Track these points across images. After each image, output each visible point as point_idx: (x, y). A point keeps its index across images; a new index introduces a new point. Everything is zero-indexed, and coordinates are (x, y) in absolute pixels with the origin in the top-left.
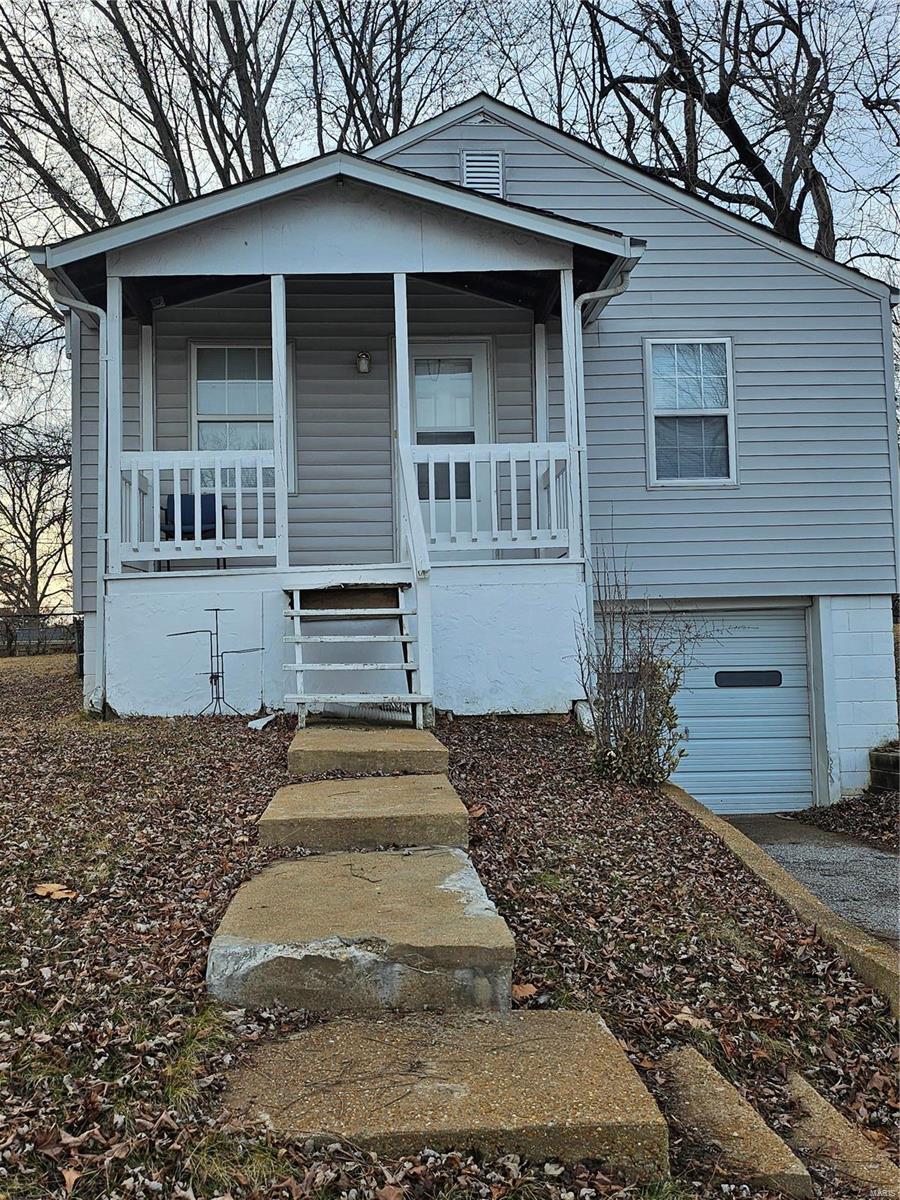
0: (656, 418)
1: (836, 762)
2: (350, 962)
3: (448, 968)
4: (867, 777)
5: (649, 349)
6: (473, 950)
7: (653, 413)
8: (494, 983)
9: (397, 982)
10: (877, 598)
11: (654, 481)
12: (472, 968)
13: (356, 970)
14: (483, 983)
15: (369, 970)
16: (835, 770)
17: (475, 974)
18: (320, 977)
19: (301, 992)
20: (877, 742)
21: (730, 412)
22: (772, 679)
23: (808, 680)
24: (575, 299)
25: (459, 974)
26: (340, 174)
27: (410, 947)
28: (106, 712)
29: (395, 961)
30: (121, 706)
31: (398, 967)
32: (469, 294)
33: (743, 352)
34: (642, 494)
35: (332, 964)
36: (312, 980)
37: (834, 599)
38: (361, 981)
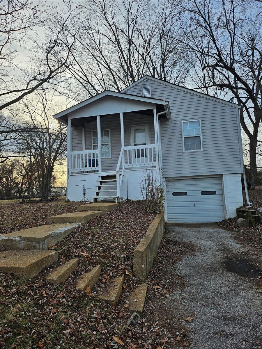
0: (184, 138)
1: (228, 211)
2: (15, 240)
3: (31, 242)
4: (236, 214)
5: (182, 123)
6: (35, 238)
7: (184, 137)
8: (39, 245)
9: (23, 244)
10: (237, 174)
11: (184, 151)
12: (36, 242)
13: (16, 242)
14: (37, 245)
15: (18, 242)
16: (228, 213)
17: (36, 243)
18: (10, 243)
19: (7, 245)
20: (238, 207)
21: (201, 135)
22: (214, 193)
23: (222, 193)
24: (157, 114)
25: (33, 243)
26: (107, 95)
27: (25, 238)
28: (68, 201)
29: (22, 240)
30: (71, 200)
31: (23, 241)
32: (145, 116)
33: (203, 122)
34: (181, 154)
35: (12, 240)
36: (9, 243)
37: (227, 175)
38: (17, 244)
